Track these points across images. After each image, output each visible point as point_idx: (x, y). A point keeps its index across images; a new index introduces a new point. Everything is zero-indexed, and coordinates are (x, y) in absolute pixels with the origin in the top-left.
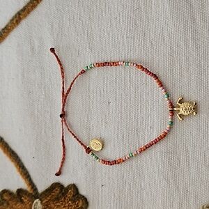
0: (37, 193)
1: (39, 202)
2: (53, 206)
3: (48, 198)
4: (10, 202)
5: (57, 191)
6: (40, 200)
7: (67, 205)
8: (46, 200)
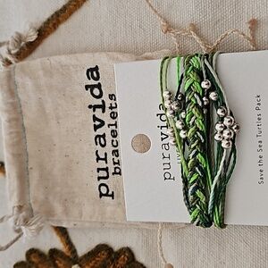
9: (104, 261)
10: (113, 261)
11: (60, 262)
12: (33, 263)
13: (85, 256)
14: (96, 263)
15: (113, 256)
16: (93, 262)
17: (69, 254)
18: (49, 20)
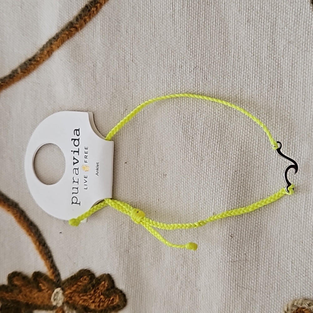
0: (59, 280)
1: (61, 292)
2: (77, 299)
3: (73, 289)
4: (23, 288)
5: (85, 281)
6: (63, 289)
7: (97, 300)
8: (69, 291)
9: (86, 286)
10: (93, 286)
11: (44, 285)
12: (16, 286)
13: (68, 280)
14: (77, 287)
15: (94, 282)
16: (75, 286)
17: (52, 277)
18: (44, 47)
